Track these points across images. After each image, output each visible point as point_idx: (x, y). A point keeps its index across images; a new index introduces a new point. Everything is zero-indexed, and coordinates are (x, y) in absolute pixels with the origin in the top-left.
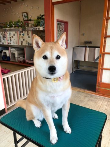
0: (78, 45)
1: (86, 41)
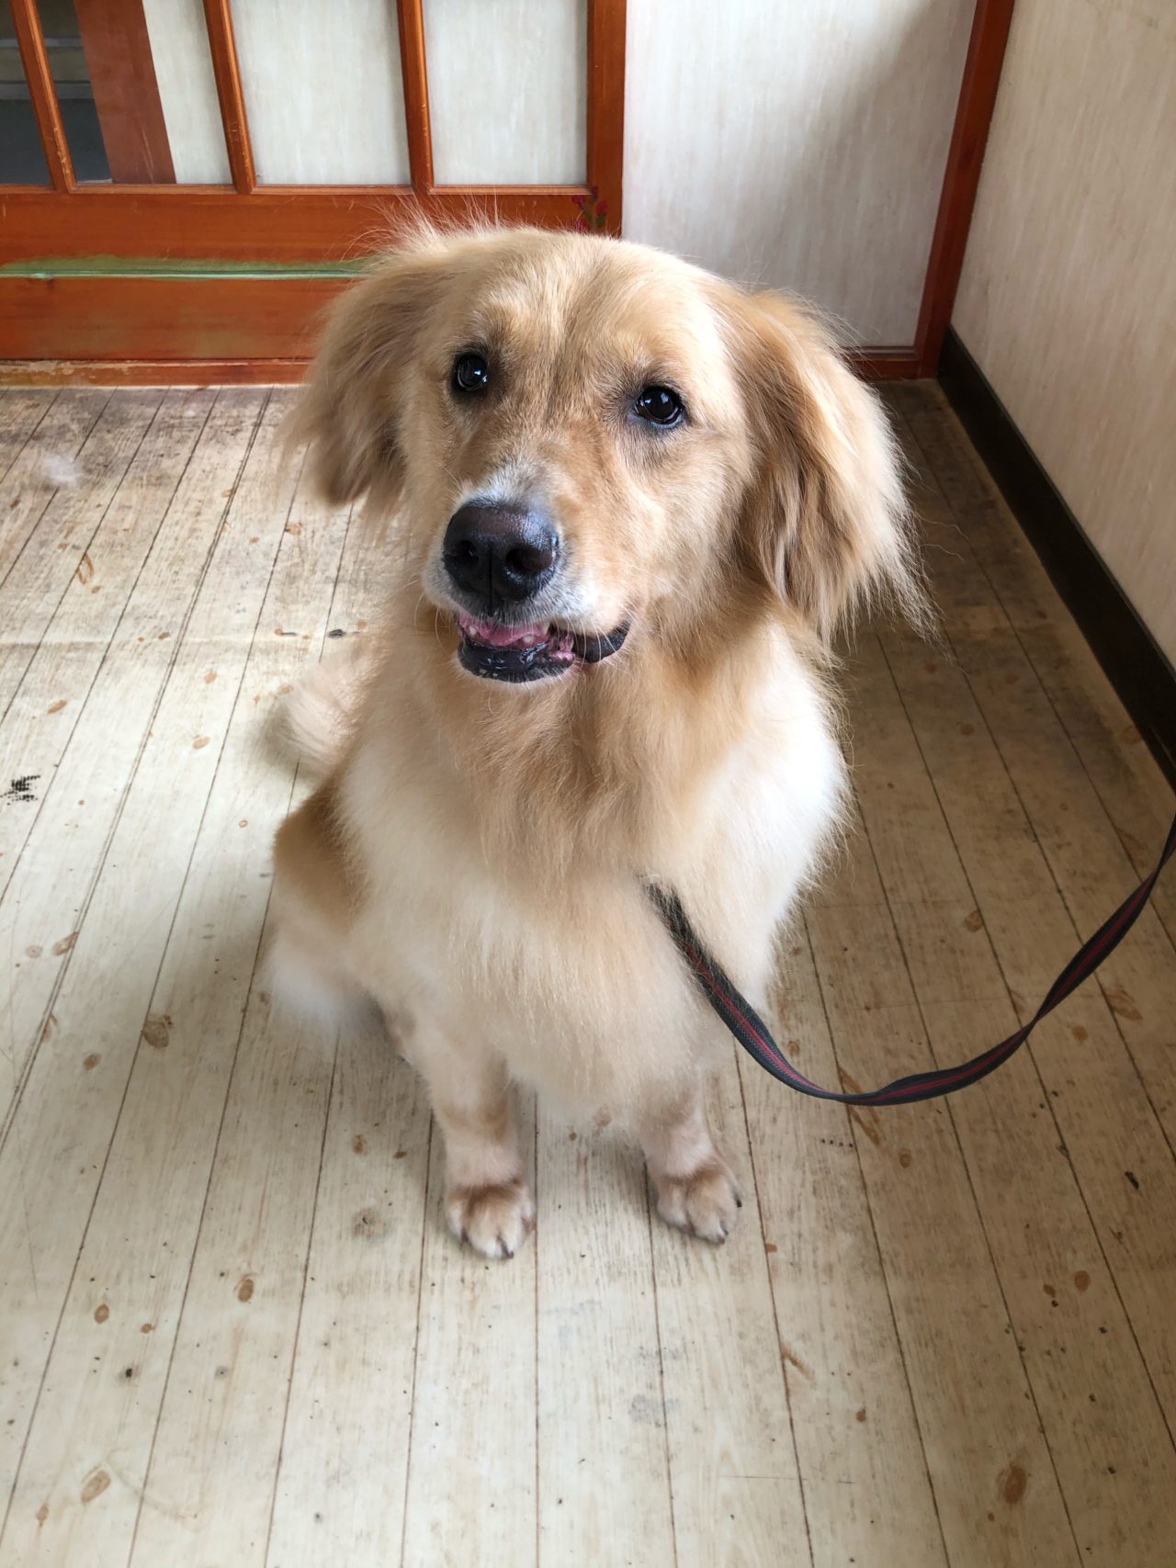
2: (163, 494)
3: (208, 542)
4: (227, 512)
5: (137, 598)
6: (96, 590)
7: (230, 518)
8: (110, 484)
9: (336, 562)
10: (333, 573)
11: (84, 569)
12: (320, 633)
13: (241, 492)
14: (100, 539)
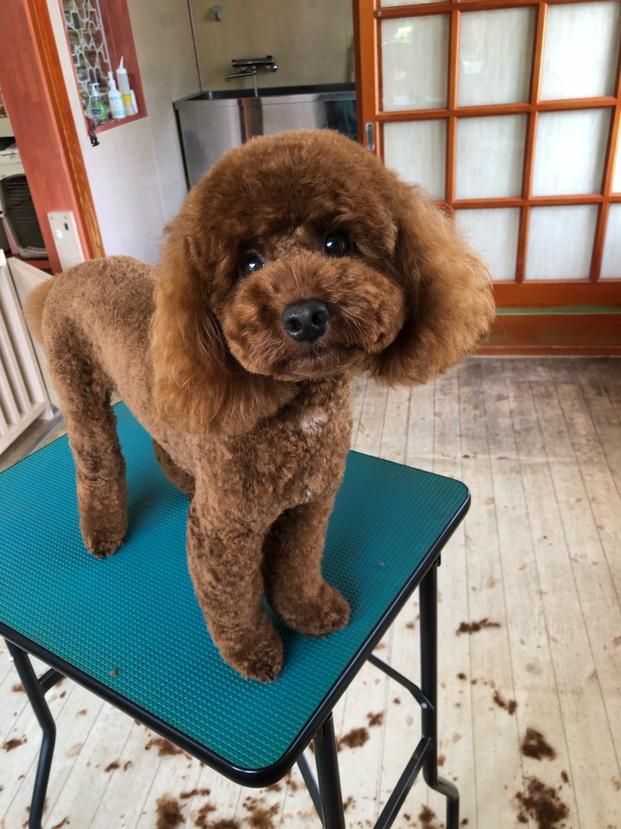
0: (195, 91)
1: (237, 58)
2: (382, 400)
3: (405, 419)
4: (409, 408)
5: (385, 440)
6: (368, 436)
7: (412, 410)
8: (361, 395)
9: (458, 428)
10: (458, 433)
11: (361, 428)
12: (459, 456)
13: (413, 400)
14: (364, 417)
